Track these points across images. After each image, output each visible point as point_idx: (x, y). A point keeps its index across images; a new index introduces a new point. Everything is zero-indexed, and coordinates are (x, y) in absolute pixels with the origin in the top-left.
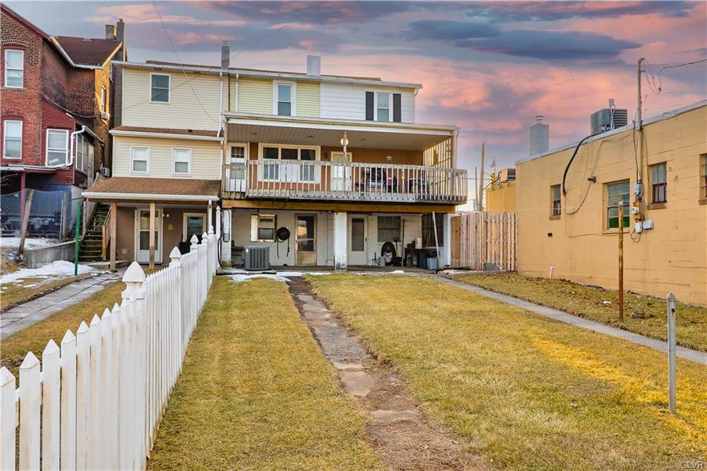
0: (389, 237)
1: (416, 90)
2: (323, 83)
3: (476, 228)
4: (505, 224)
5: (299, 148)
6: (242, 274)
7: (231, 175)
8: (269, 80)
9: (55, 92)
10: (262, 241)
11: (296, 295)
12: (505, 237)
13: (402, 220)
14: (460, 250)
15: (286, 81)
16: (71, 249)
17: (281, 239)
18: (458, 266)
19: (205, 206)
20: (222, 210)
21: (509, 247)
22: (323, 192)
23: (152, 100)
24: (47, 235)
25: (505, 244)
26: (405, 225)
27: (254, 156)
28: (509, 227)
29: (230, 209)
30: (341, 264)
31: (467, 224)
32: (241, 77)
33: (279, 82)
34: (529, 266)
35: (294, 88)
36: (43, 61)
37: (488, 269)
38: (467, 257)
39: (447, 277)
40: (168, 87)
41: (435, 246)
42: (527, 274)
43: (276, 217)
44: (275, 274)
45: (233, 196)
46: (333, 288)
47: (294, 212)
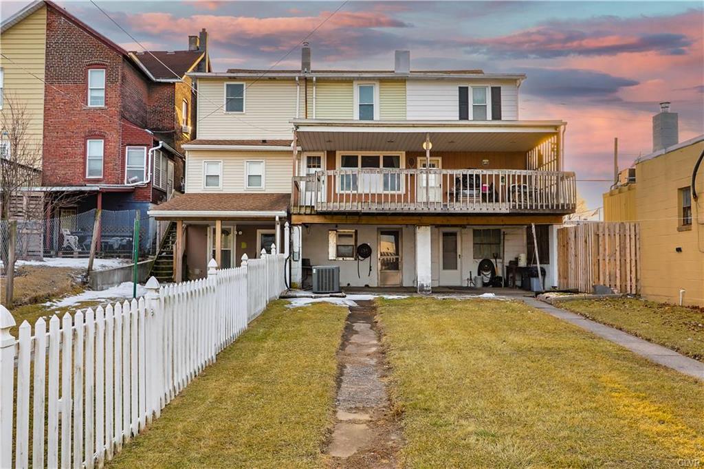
0: (487, 253)
1: (518, 81)
2: (408, 80)
3: (586, 242)
4: (623, 237)
5: (381, 154)
6: (307, 297)
7: (306, 188)
8: (349, 81)
9: (135, 109)
10: (341, 259)
11: (353, 323)
12: (622, 253)
13: (502, 233)
14: (567, 268)
15: (368, 81)
16: (142, 270)
17: (362, 257)
18: (565, 289)
19: (273, 222)
20: (291, 226)
21: (628, 266)
22: (399, 204)
23: (227, 110)
24: (122, 255)
25: (623, 261)
26: (506, 238)
27: (331, 165)
28: (628, 240)
29: (300, 225)
30: (425, 285)
31: (575, 237)
32: (318, 80)
33: (362, 82)
34: (654, 289)
35: (377, 89)
36: (124, 77)
37: (599, 293)
38: (576, 278)
39: (548, 301)
40: (242, 96)
41: (536, 263)
42: (651, 299)
43: (356, 232)
44: (344, 297)
45: (303, 211)
46: (398, 315)
47: (376, 227)
